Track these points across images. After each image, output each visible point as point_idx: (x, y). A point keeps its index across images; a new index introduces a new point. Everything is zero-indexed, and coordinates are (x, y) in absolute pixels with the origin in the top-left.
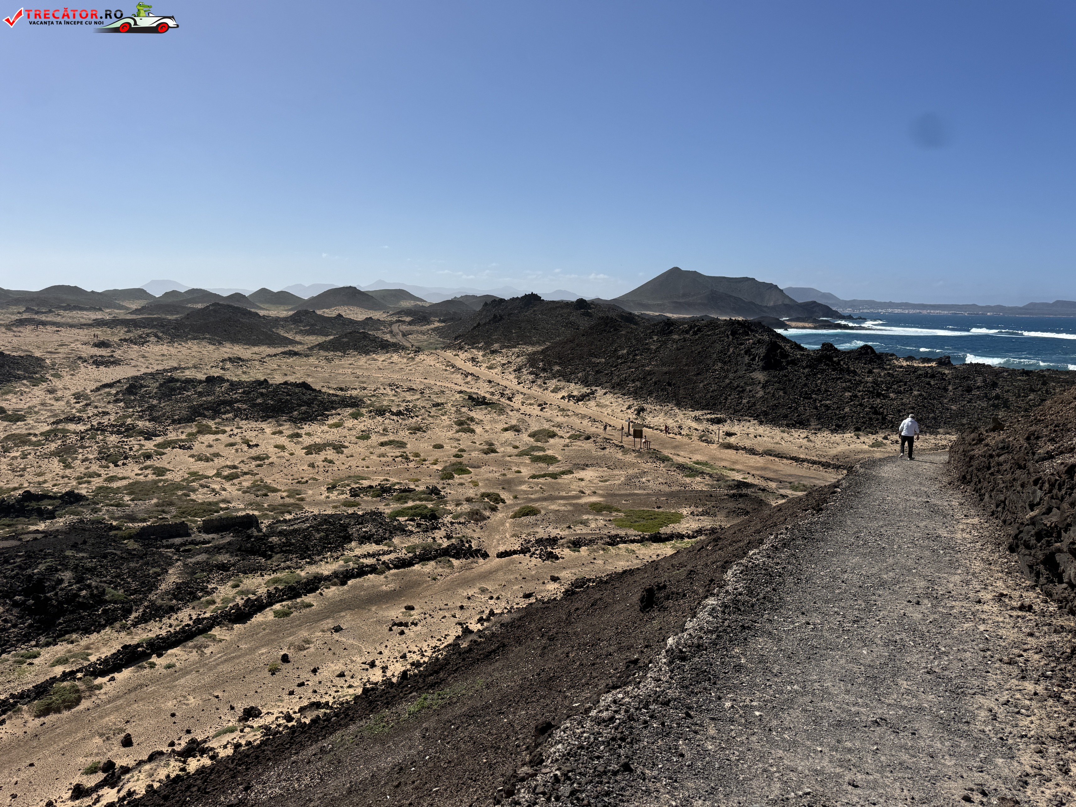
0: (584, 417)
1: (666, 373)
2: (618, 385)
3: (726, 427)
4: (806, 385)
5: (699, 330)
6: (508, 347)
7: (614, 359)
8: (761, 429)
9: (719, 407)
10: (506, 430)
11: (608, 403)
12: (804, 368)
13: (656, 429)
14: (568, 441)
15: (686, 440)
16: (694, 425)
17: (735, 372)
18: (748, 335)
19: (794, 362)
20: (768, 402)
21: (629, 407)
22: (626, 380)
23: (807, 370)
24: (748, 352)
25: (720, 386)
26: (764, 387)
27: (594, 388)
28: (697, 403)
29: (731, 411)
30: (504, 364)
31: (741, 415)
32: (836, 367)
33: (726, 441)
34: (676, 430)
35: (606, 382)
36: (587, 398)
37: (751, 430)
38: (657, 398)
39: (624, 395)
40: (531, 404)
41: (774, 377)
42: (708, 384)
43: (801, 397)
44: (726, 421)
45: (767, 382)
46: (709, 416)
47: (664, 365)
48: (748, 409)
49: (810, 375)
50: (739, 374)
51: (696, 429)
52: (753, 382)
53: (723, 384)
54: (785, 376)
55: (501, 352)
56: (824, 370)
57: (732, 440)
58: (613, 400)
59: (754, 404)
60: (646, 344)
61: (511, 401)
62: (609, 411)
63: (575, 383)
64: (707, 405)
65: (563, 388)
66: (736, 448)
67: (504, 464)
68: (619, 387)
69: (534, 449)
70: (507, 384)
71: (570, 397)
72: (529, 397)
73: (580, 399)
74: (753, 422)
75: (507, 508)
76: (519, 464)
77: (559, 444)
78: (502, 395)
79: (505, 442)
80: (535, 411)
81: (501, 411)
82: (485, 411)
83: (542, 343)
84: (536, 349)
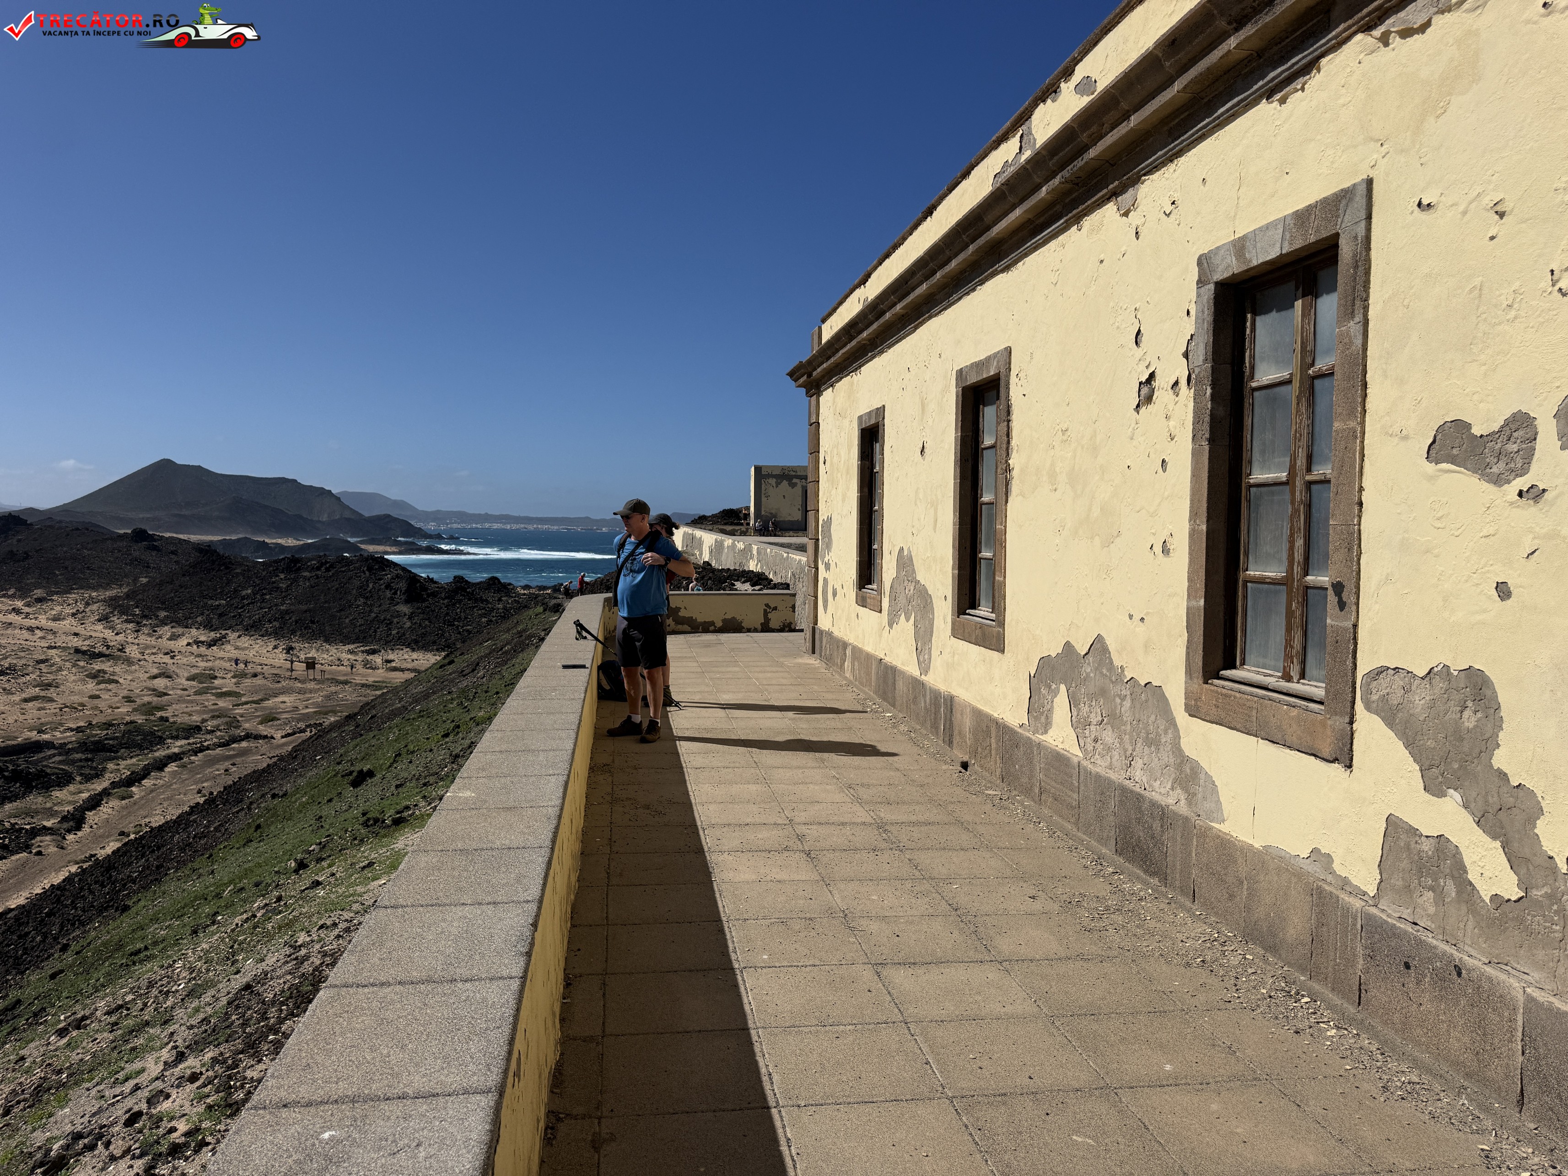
0: (229, 659)
1: (306, 611)
2: (252, 627)
3: (383, 656)
4: (447, 614)
5: (332, 566)
6: (57, 593)
7: (237, 600)
8: (415, 655)
9: (370, 640)
10: (154, 677)
11: (246, 645)
12: (443, 600)
14: (234, 679)
16: (351, 656)
17: (380, 606)
18: (384, 570)
19: (434, 595)
20: (416, 631)
22: (260, 621)
23: (446, 601)
24: (388, 587)
25: (367, 620)
26: (410, 618)
27: (224, 632)
28: (347, 637)
29: (383, 642)
30: (73, 614)
31: (394, 645)
32: (471, 596)
33: (389, 666)
35: (236, 625)
36: (220, 642)
37: (406, 656)
38: (301, 636)
39: (262, 636)
40: (153, 654)
41: (418, 608)
42: (353, 619)
43: (444, 624)
44: (380, 651)
45: (412, 613)
46: (362, 648)
47: (300, 603)
48: (399, 639)
49: (449, 605)
50: (383, 607)
51: (356, 660)
52: (399, 615)
53: (370, 618)
54: (428, 607)
55: (52, 600)
56: (460, 600)
57: (394, 664)
58: (251, 642)
59: (404, 634)
61: (126, 652)
62: (253, 652)
63: (197, 629)
64: (357, 639)
65: (183, 635)
67: (192, 702)
68: (253, 628)
69: (208, 688)
70: (102, 635)
71: (198, 643)
72: (147, 647)
73: (210, 644)
74: (405, 650)
75: (247, 721)
76: (207, 700)
77: (227, 683)
78: (108, 647)
79: (166, 687)
80: (167, 659)
81: (129, 661)
82: (109, 664)
83: (107, 586)
84: (109, 593)
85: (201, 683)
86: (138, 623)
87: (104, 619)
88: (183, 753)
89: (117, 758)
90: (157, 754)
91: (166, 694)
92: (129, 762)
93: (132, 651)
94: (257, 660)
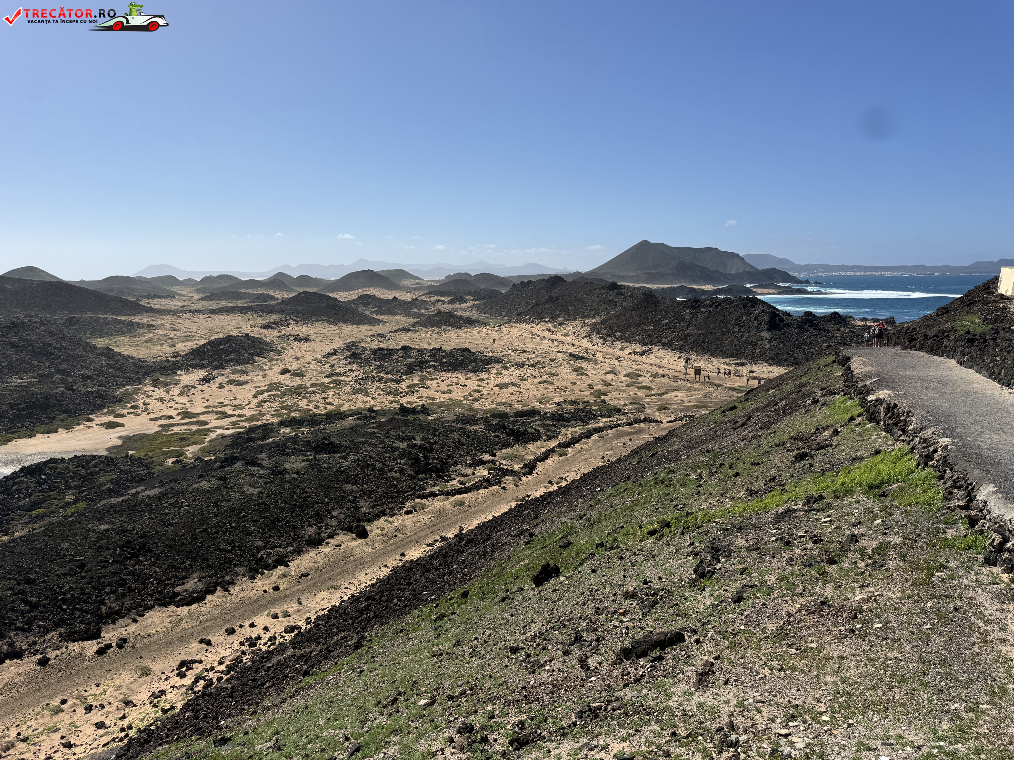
0: (651, 365)
1: (700, 335)
3: (748, 368)
7: (660, 326)
9: (741, 356)
10: (607, 373)
11: (663, 355)
14: (651, 378)
16: (727, 367)
17: (749, 332)
18: (754, 307)
20: (773, 351)
21: (679, 358)
22: (672, 340)
23: (797, 330)
24: (756, 319)
25: (740, 342)
26: (769, 342)
27: (650, 347)
28: (726, 353)
29: (749, 358)
31: (757, 360)
32: (816, 327)
33: (750, 375)
35: (658, 342)
36: (647, 353)
37: (765, 369)
38: (696, 351)
40: (610, 358)
41: (775, 335)
42: (731, 341)
43: (794, 347)
44: (747, 364)
45: (771, 338)
46: (735, 361)
47: (697, 329)
48: (761, 356)
49: (799, 333)
51: (729, 370)
52: (762, 339)
54: (783, 334)
55: (566, 324)
56: (808, 330)
57: (755, 374)
58: (666, 354)
61: (596, 356)
62: (667, 361)
63: (636, 344)
64: (732, 355)
65: (627, 347)
67: (623, 391)
68: (667, 345)
69: (634, 383)
70: (586, 346)
71: (635, 353)
72: (607, 354)
73: (642, 354)
75: (650, 408)
76: (632, 391)
77: (645, 380)
78: (587, 353)
79: (612, 380)
80: (616, 362)
81: (596, 363)
82: (585, 363)
83: (593, 317)
84: (594, 321)
85: (632, 379)
86: (605, 339)
87: (588, 336)
88: (604, 427)
89: (568, 426)
90: (590, 426)
91: (610, 385)
92: (574, 429)
93: (600, 357)
94: (667, 366)
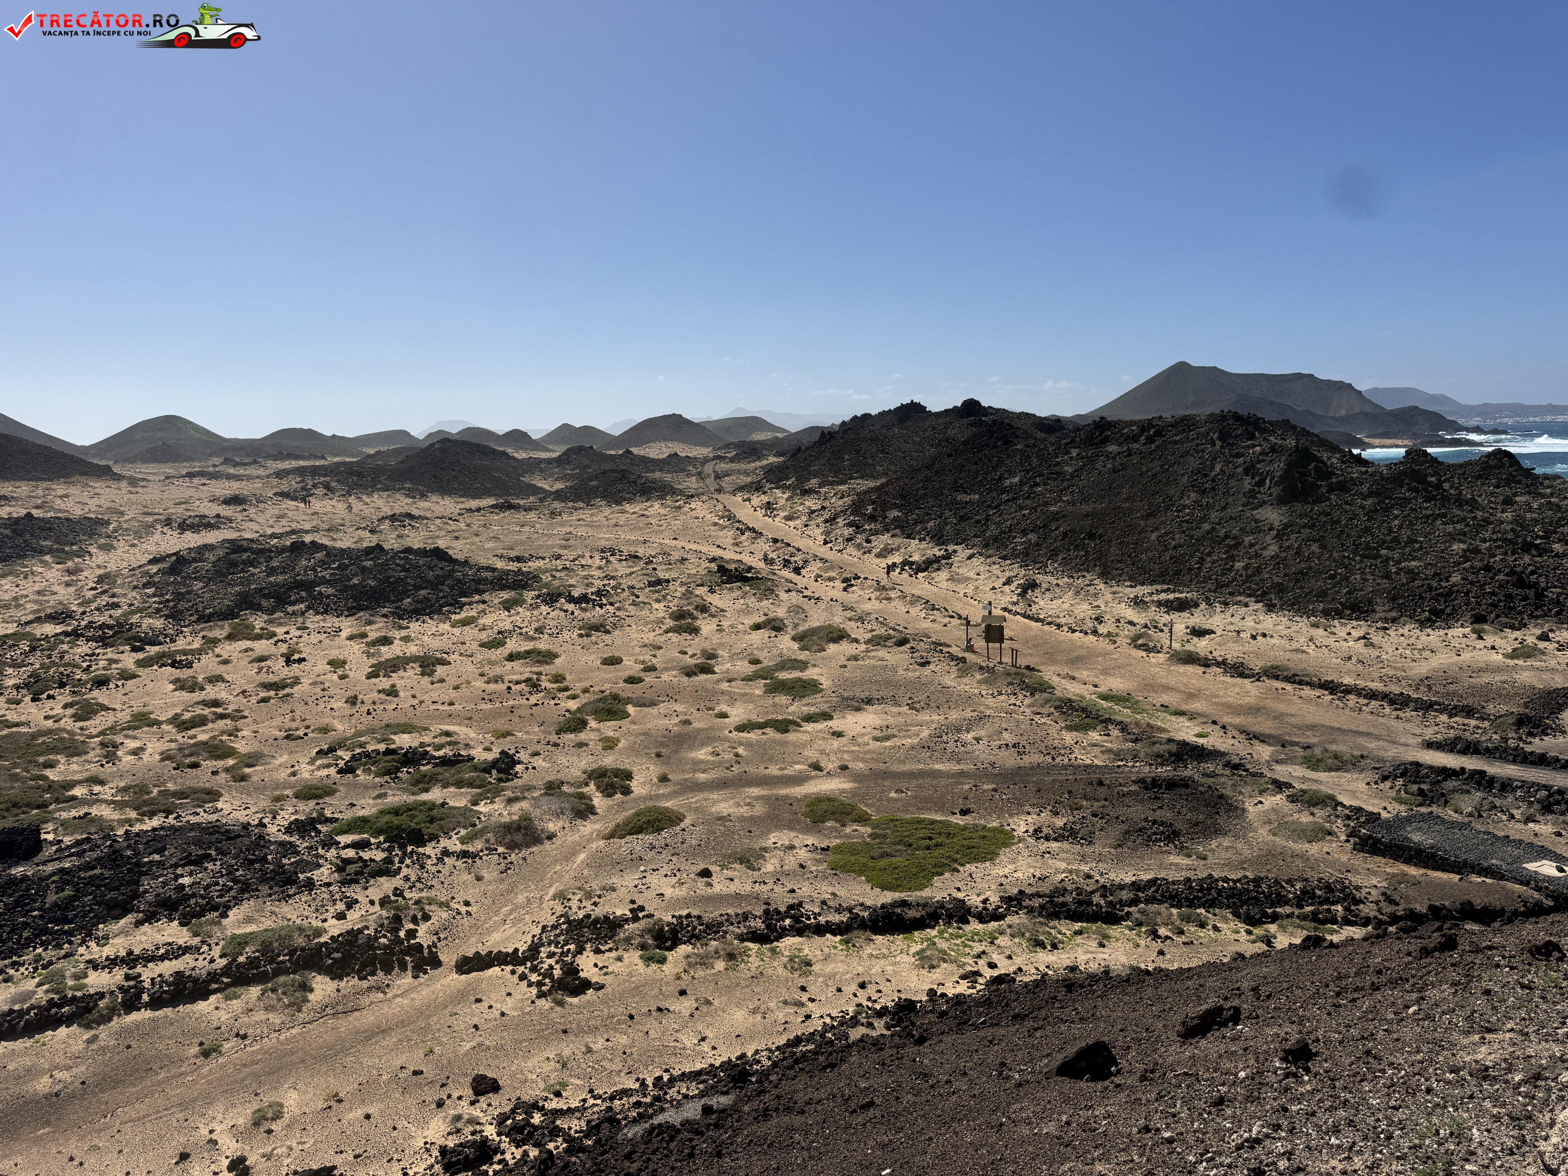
0: (915, 600)
1: (1087, 515)
2: (995, 540)
3: (1197, 619)
4: (1367, 530)
5: (1158, 434)
6: (832, 483)
7: (995, 494)
8: (1269, 622)
9: (1187, 578)
10: (757, 627)
11: (972, 574)
12: (1364, 498)
13: (1049, 623)
14: (863, 647)
15: (1104, 644)
16: (1130, 613)
18: (1253, 437)
19: (1343, 487)
20: (1286, 566)
21: (1008, 582)
22: (1011, 531)
23: (1370, 501)
25: (1192, 537)
26: (1279, 537)
27: (951, 548)
28: (1143, 570)
29: (1210, 585)
30: (813, 512)
31: (1231, 594)
33: (1189, 647)
34: (1089, 624)
36: (935, 566)
37: (1243, 625)
39: (1004, 558)
41: (1301, 516)
42: (1166, 534)
43: (1356, 553)
44: (1196, 605)
45: (1286, 526)
47: (1085, 500)
48: (1246, 581)
49: (1376, 511)
50: (1229, 512)
51: (1131, 623)
52: (1259, 528)
53: (1197, 534)
54: (1325, 513)
55: (817, 493)
56: (1407, 500)
57: (1201, 646)
58: (982, 569)
59: (1258, 570)
60: (1058, 464)
61: (799, 574)
62: (970, 591)
63: (920, 540)
64: (1162, 575)
65: (898, 549)
66: (1205, 663)
67: (707, 697)
68: (995, 543)
69: (785, 665)
71: (904, 564)
74: (1254, 606)
76: (738, 698)
77: (838, 655)
78: (784, 564)
80: (831, 591)
81: (767, 592)
85: (806, 647)
87: (834, 519)
93: (809, 574)
